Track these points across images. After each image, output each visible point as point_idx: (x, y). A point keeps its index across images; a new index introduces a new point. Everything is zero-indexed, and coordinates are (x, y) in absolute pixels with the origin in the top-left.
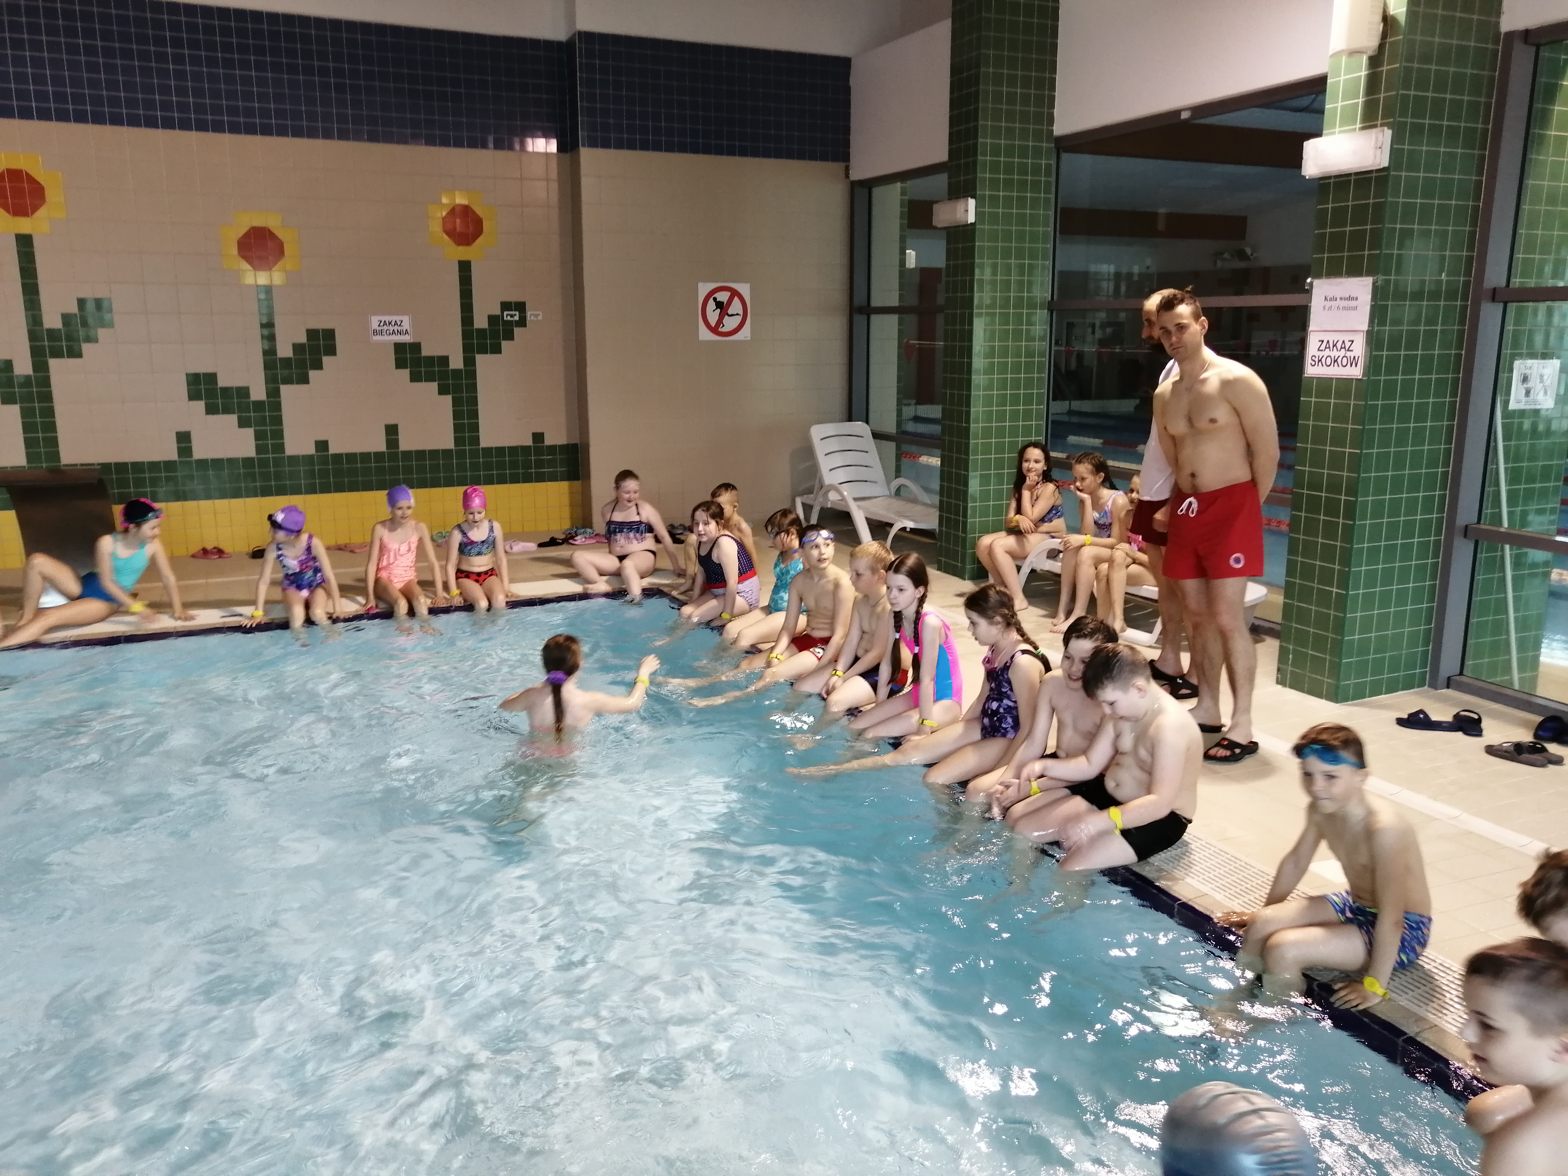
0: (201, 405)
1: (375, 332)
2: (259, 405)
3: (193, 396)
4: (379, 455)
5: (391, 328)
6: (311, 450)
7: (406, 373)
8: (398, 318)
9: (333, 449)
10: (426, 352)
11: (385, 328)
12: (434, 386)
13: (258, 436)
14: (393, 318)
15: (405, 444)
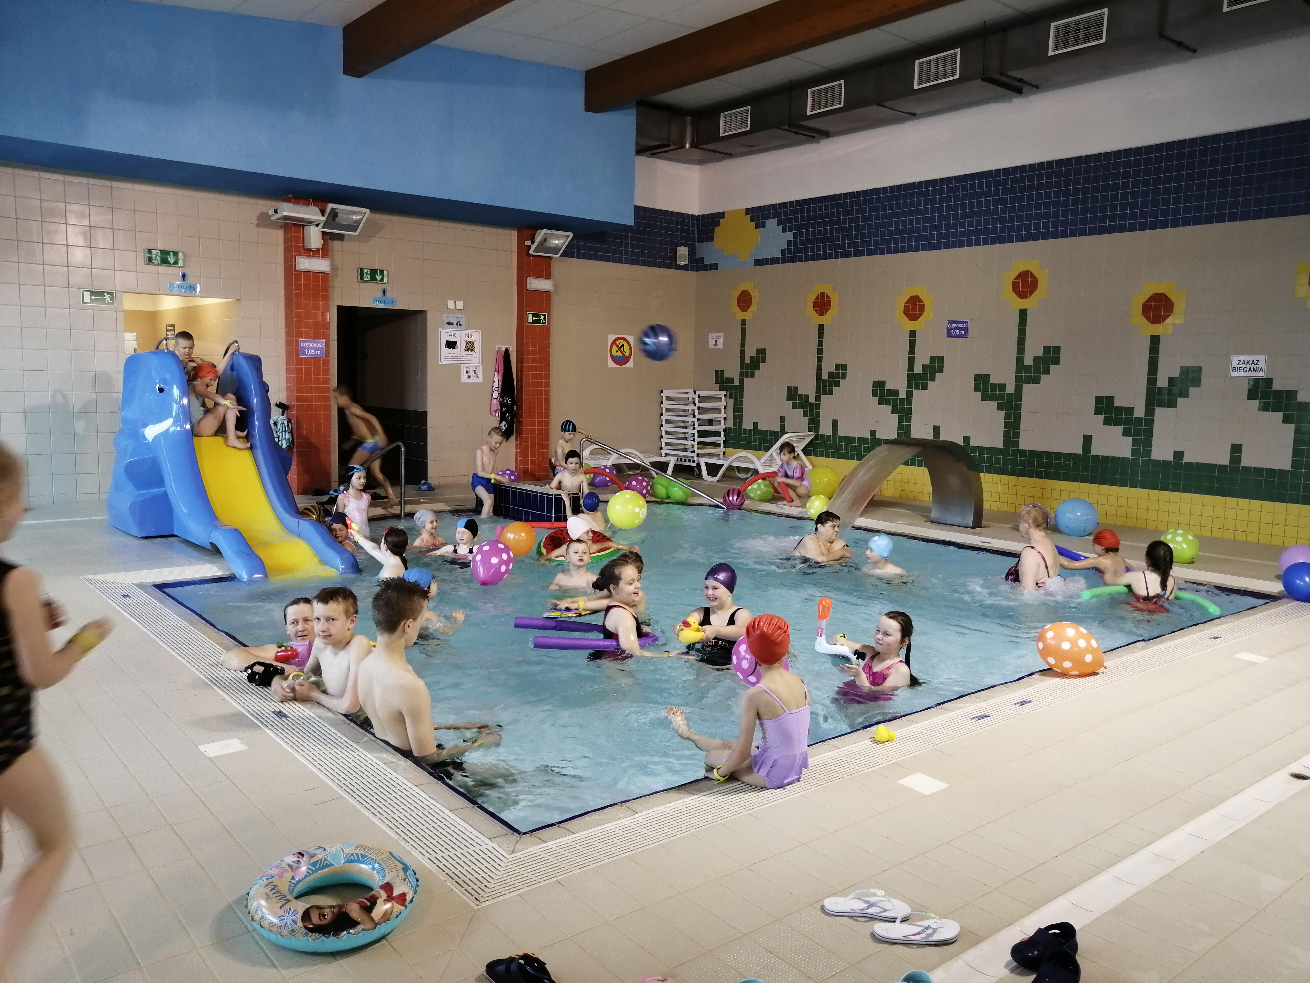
0: (1101, 418)
1: (1234, 369)
2: (1139, 420)
3: (1098, 412)
4: (1222, 468)
5: (1248, 366)
6: (1170, 458)
7: (1256, 403)
8: (1255, 359)
9: (1187, 459)
10: (1276, 386)
11: (1243, 366)
12: (1279, 415)
13: (1134, 442)
14: (1251, 359)
15: (1245, 462)
